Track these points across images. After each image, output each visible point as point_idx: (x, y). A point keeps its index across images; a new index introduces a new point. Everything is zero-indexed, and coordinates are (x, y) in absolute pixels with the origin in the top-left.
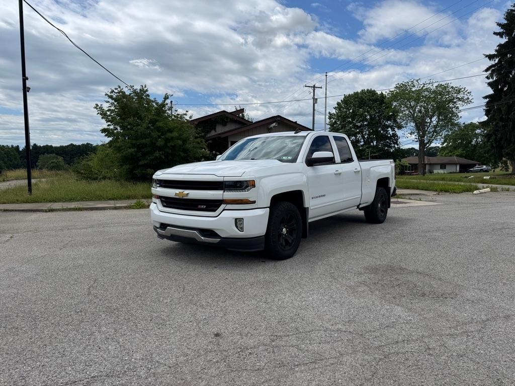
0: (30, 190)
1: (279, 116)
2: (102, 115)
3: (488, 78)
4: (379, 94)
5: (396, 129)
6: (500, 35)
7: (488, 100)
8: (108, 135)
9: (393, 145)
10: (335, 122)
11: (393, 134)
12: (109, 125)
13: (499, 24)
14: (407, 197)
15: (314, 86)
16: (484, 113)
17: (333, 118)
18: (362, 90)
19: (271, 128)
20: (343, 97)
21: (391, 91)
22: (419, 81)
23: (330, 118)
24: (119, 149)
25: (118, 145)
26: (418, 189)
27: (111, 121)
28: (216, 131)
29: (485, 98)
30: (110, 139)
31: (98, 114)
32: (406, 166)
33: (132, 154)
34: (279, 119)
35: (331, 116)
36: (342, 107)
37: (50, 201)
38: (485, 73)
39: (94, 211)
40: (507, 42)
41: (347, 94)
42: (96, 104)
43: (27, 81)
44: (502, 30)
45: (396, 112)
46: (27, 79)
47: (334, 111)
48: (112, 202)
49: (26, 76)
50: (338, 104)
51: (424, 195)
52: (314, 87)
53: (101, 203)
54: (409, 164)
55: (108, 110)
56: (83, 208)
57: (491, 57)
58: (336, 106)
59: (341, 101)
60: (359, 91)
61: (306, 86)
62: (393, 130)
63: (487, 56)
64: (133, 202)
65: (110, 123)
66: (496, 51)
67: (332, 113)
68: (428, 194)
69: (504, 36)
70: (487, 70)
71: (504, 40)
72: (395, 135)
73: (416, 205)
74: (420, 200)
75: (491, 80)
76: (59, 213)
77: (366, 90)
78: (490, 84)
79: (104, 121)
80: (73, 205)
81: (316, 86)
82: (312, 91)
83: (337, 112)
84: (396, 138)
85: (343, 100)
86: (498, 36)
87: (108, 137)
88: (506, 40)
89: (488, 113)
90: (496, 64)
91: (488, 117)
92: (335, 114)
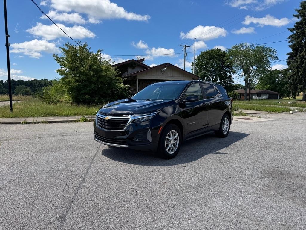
0: (11, 109)
1: (168, 63)
2: (57, 61)
3: (289, 42)
4: (222, 51)
5: (231, 73)
6: (297, 16)
7: (289, 55)
11: (229, 75)
12: (62, 68)
13: (296, 10)
14: (251, 115)
16: (287, 64)
17: (194, 66)
18: (212, 49)
19: (163, 71)
20: (201, 53)
21: (230, 50)
23: (192, 66)
24: (68, 83)
25: (67, 80)
26: (254, 109)
27: (63, 65)
28: (128, 72)
29: (288, 54)
30: (63, 76)
31: (55, 60)
32: (237, 95)
33: (76, 86)
34: (168, 65)
35: (193, 64)
36: (200, 59)
37: (25, 117)
38: (288, 39)
39: (54, 123)
40: (301, 21)
42: (54, 54)
43: (9, 37)
44: (298, 14)
45: (232, 62)
46: (9, 36)
48: (65, 117)
49: (8, 34)
51: (259, 113)
53: (58, 118)
54: (239, 94)
55: (62, 58)
56: (47, 122)
57: (292, 30)
58: (197, 58)
59: (199, 55)
60: (210, 50)
62: (230, 73)
63: (289, 30)
64: (80, 117)
66: (295, 26)
68: (261, 113)
69: (299, 17)
70: (289, 38)
71: (299, 20)
72: (230, 76)
73: (258, 120)
74: (260, 117)
75: (291, 44)
76: (31, 124)
77: (214, 49)
78: (290, 46)
80: (40, 119)
81: (186, 46)
82: (184, 49)
83: (197, 62)
84: (231, 78)
85: (200, 54)
86: (296, 17)
87: (61, 75)
88: (301, 19)
89: (289, 63)
90: (295, 34)
91: (289, 66)
92: (195, 63)
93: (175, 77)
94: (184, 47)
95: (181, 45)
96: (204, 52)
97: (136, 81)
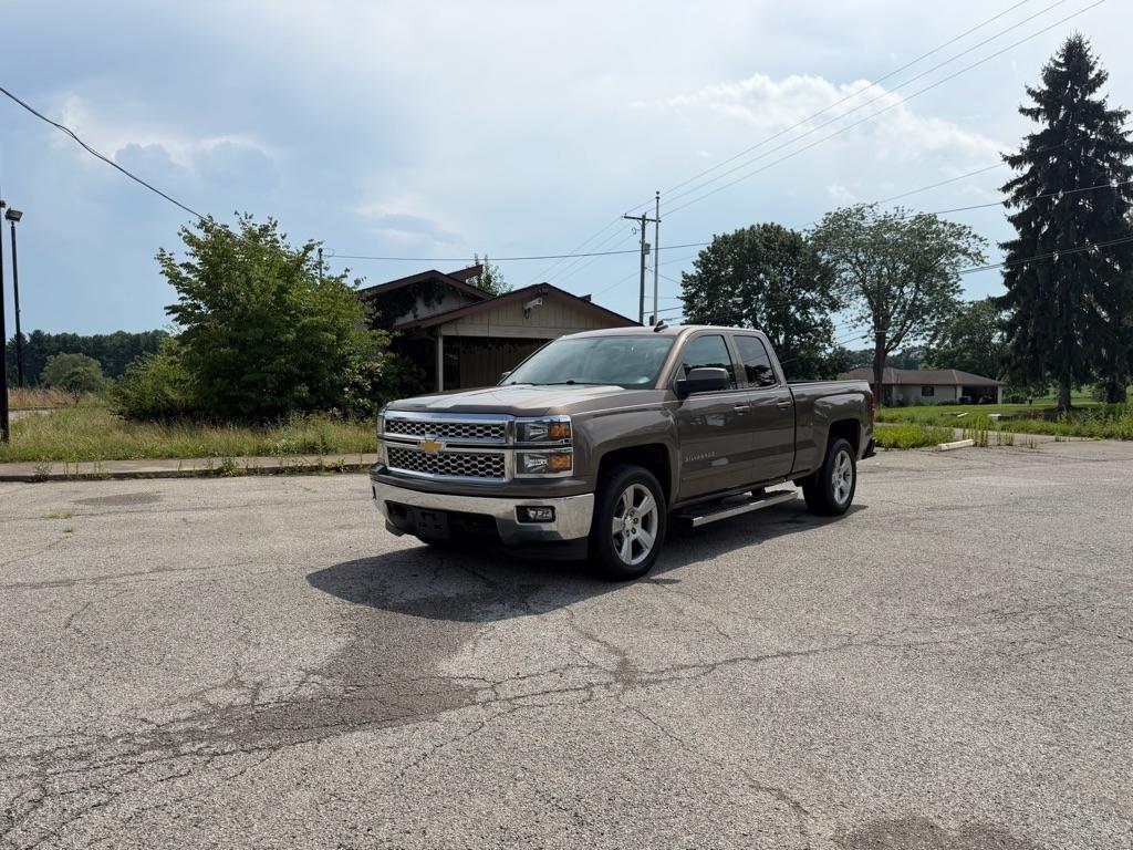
1: (545, 285)
2: (169, 277)
3: (1006, 204)
5: (827, 311)
6: (1034, 114)
7: (1009, 251)
8: (182, 320)
9: (821, 344)
10: (696, 293)
11: (821, 319)
12: (182, 299)
13: (1031, 93)
15: (644, 216)
16: (1003, 279)
17: (692, 285)
19: (529, 309)
20: (712, 240)
22: (875, 208)
23: (685, 285)
27: (189, 289)
29: (1004, 246)
30: (185, 328)
31: (162, 273)
33: (227, 360)
34: (546, 290)
35: (687, 281)
36: (710, 262)
38: (1001, 193)
40: (1046, 130)
41: (720, 235)
42: (160, 252)
44: (1036, 105)
47: (692, 271)
48: (177, 462)
50: (702, 254)
52: (644, 219)
53: (152, 465)
57: (1014, 161)
58: (699, 259)
59: (708, 248)
60: (747, 228)
61: (625, 217)
63: (1006, 158)
65: (184, 295)
66: (1024, 149)
67: (689, 274)
69: (1040, 118)
70: (1006, 188)
71: (1041, 126)
75: (1015, 211)
77: (761, 226)
78: (1011, 219)
79: (173, 289)
80: (89, 467)
81: (647, 217)
83: (700, 271)
84: (828, 329)
85: (711, 246)
86: (1029, 117)
87: (181, 323)
88: (1046, 125)
89: (1009, 280)
90: (1026, 177)
91: (1010, 288)
92: (695, 277)
94: (641, 221)
95: (627, 215)
96: (726, 238)
97: (435, 344)
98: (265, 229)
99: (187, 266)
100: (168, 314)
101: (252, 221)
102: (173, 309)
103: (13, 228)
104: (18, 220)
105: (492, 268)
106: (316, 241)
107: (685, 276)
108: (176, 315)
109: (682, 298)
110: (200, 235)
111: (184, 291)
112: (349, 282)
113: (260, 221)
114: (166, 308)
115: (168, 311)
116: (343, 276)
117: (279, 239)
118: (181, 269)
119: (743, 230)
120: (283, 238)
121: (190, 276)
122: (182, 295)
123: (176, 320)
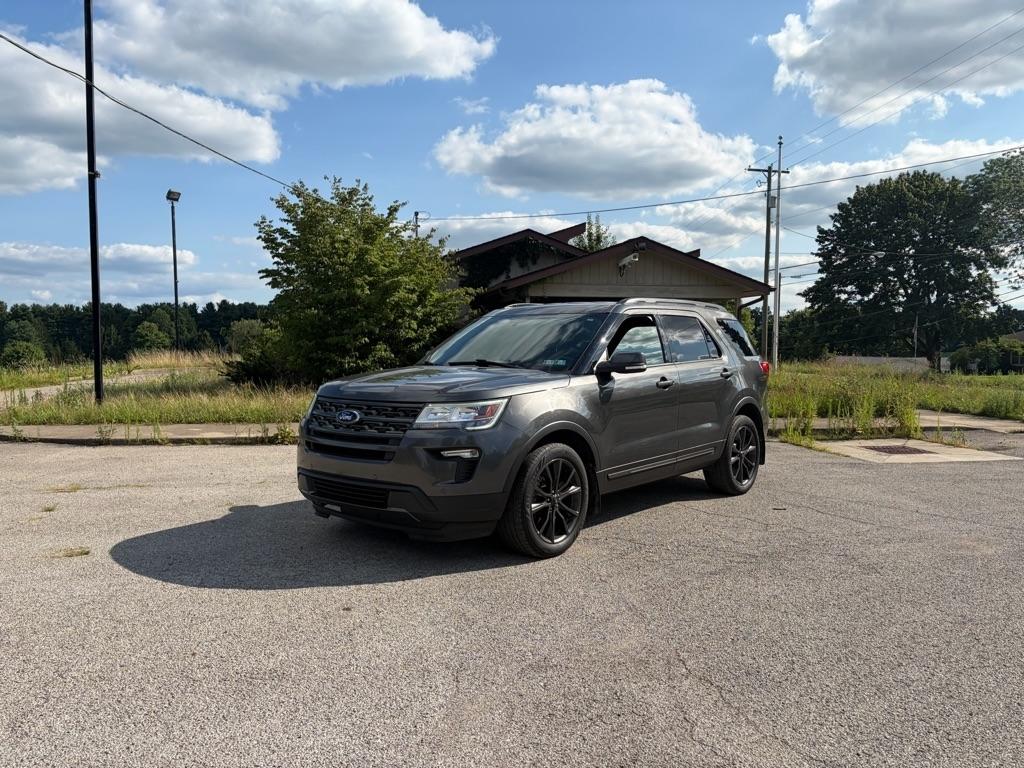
0: (99, 396)
1: (642, 239)
2: (265, 242)
4: (947, 181)
5: (989, 267)
8: (274, 284)
9: (981, 302)
10: (834, 248)
11: (979, 275)
12: (277, 263)
15: (770, 168)
17: (828, 240)
18: (902, 175)
19: (624, 266)
20: (854, 191)
21: (975, 178)
23: (820, 240)
27: (283, 254)
30: (278, 291)
32: (1015, 353)
33: (312, 320)
34: (643, 244)
35: (823, 237)
36: (851, 215)
41: (864, 185)
43: (96, 179)
46: (98, 175)
47: (828, 226)
49: (95, 169)
50: (841, 207)
52: (769, 170)
58: (837, 212)
59: (849, 199)
60: (894, 177)
61: (749, 170)
62: (980, 266)
65: (278, 259)
67: (826, 229)
72: (984, 279)
77: (911, 174)
79: (268, 254)
82: (766, 180)
83: (839, 225)
84: (988, 285)
85: (852, 197)
87: (273, 287)
92: (832, 232)
93: (672, 288)
94: (766, 173)
95: (752, 167)
96: (870, 188)
98: (353, 192)
99: (282, 232)
100: (261, 278)
101: (341, 185)
102: (268, 273)
103: (173, 208)
104: (177, 200)
105: (603, 228)
106: (400, 202)
107: (821, 231)
108: (269, 279)
109: (817, 255)
110: (293, 200)
111: (278, 255)
112: (434, 242)
113: (348, 184)
114: (260, 272)
115: (262, 275)
116: (429, 236)
117: (367, 200)
118: (277, 235)
119: (890, 179)
120: (370, 199)
121: (285, 241)
122: (276, 259)
123: (269, 284)
